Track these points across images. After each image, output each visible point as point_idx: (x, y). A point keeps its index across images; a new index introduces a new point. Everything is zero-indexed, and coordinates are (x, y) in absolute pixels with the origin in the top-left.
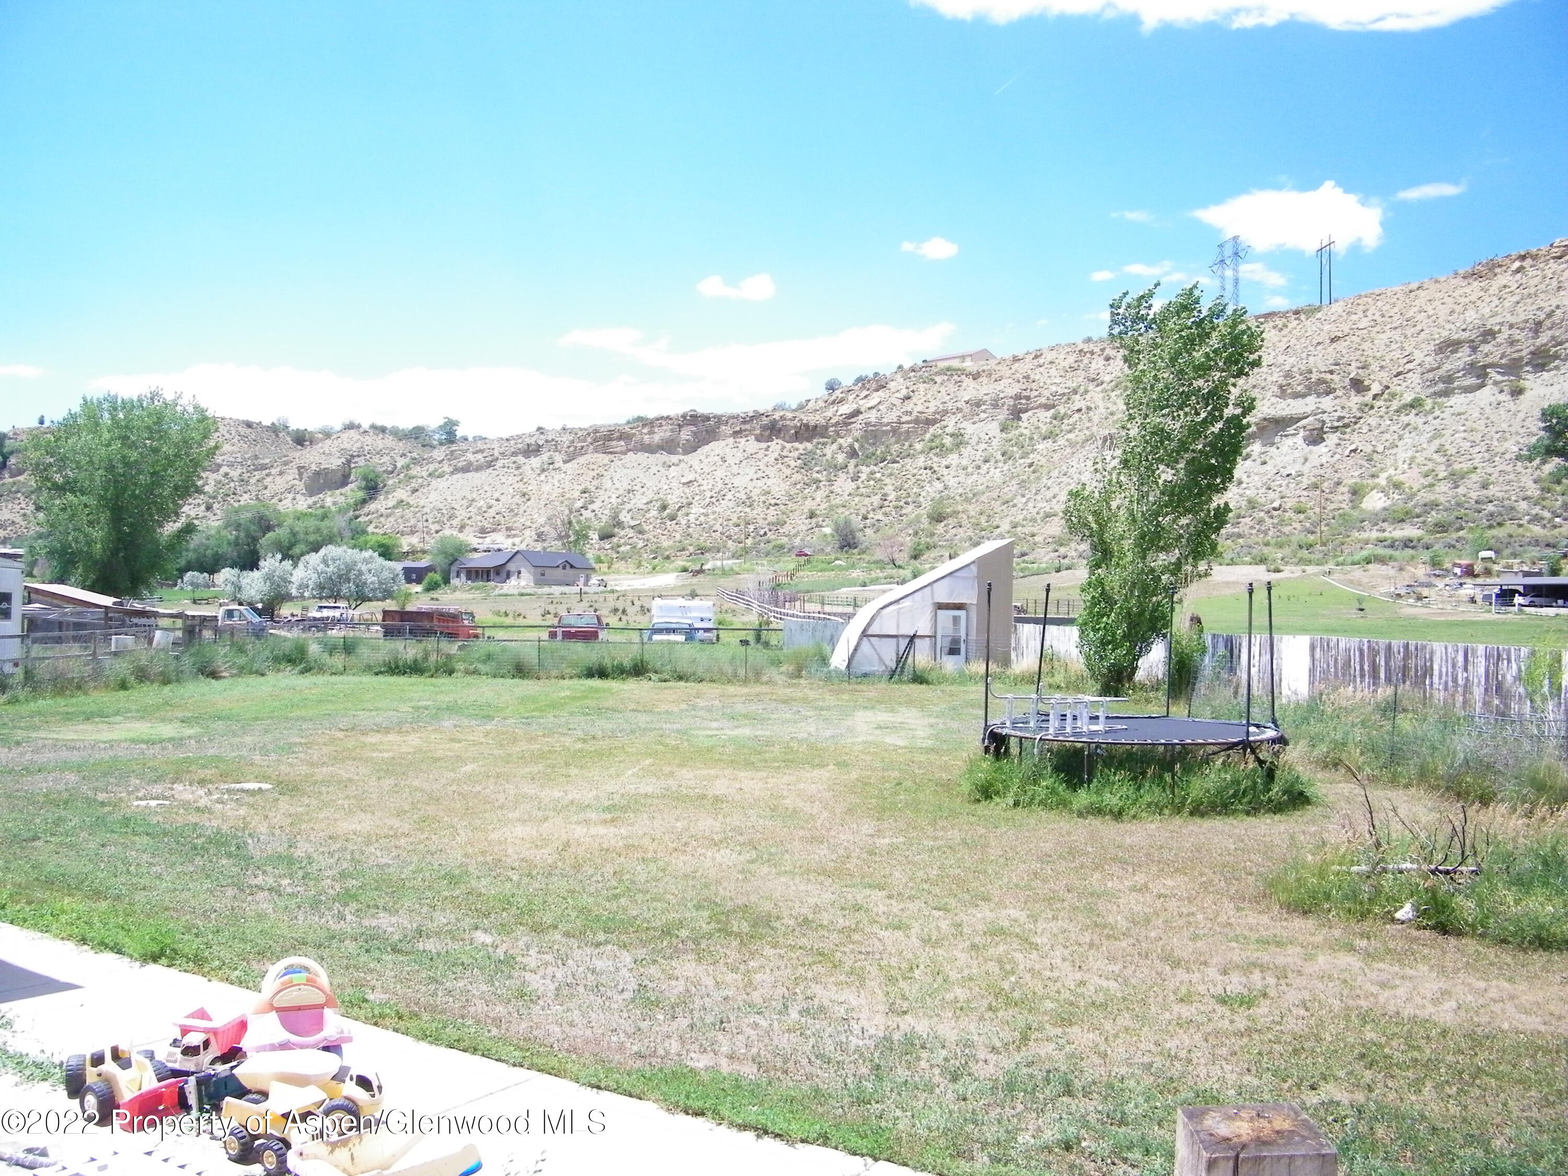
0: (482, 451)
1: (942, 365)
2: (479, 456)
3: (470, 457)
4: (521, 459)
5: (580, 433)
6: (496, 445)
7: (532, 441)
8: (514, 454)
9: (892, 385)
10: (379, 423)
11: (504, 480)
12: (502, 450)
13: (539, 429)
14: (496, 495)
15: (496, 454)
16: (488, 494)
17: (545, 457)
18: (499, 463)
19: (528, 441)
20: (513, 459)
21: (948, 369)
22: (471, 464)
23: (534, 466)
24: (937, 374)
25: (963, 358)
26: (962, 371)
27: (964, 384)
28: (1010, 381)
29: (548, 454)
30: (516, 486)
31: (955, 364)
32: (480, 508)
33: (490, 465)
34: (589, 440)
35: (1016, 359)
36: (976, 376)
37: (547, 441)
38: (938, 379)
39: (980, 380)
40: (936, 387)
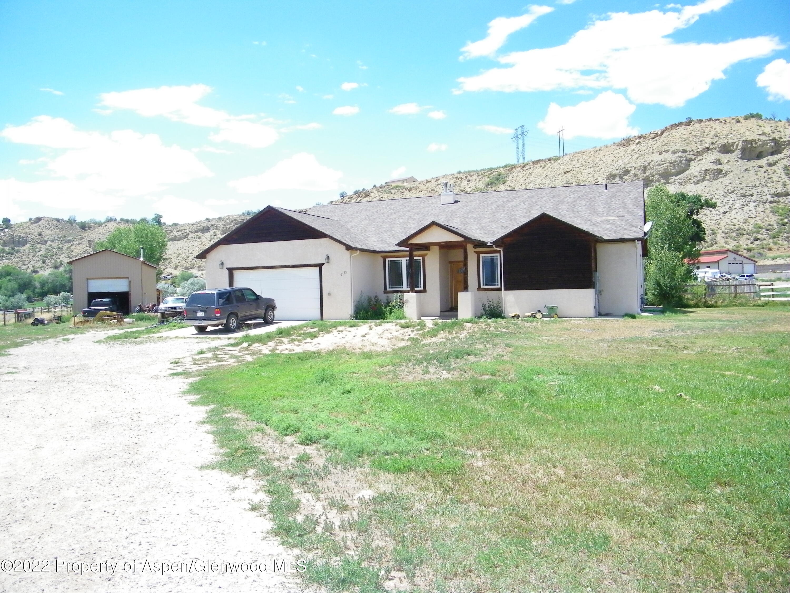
0: (181, 231)
1: (394, 185)
2: (180, 233)
3: (176, 234)
4: (200, 234)
5: (228, 221)
6: (187, 227)
7: (205, 225)
8: (197, 231)
9: (372, 195)
10: (125, 218)
11: (193, 244)
12: (190, 230)
13: (207, 219)
14: (190, 251)
15: (188, 231)
16: (187, 251)
17: (212, 232)
18: (190, 236)
19: (203, 225)
20: (197, 234)
21: (397, 187)
22: (176, 236)
23: (207, 237)
24: (392, 189)
25: (403, 181)
26: (403, 188)
27: (405, 194)
28: (426, 192)
29: (213, 231)
30: (200, 246)
31: (400, 184)
32: (183, 258)
33: (185, 237)
34: (233, 224)
35: (427, 182)
36: (410, 190)
37: (212, 225)
38: (393, 191)
39: (412, 191)
40: (392, 195)
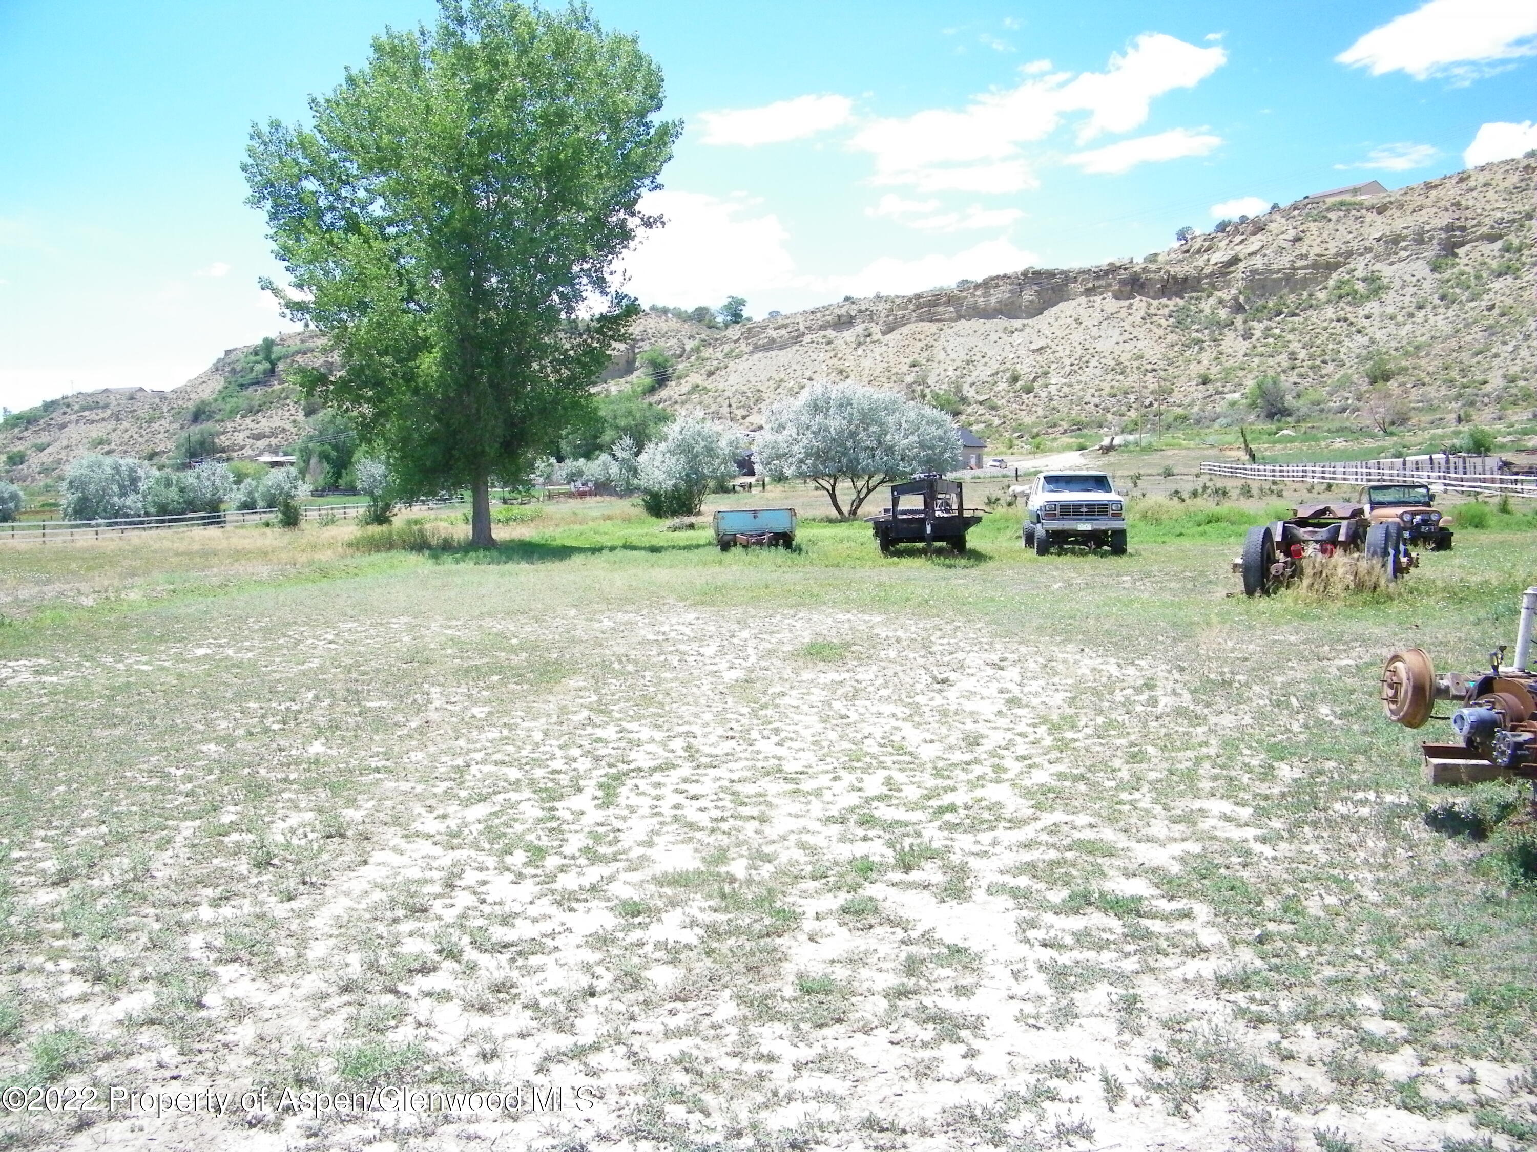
0: (785, 326)
1: (1330, 201)
2: (783, 332)
3: (774, 334)
4: (830, 333)
5: (898, 301)
6: (800, 319)
7: (843, 311)
8: (822, 328)
9: (1272, 226)
10: (660, 304)
11: (814, 356)
12: (808, 324)
13: (847, 299)
14: (808, 374)
15: (802, 328)
16: (799, 373)
17: (859, 329)
18: (807, 339)
19: (837, 312)
20: (822, 333)
21: (1342, 204)
22: (773, 341)
23: (848, 339)
24: (1328, 210)
25: (1355, 191)
26: (1360, 206)
27: (1368, 220)
28: (1435, 210)
29: (863, 326)
30: (830, 362)
31: (1348, 198)
32: (791, 389)
33: (797, 339)
34: (911, 307)
35: (1429, 187)
36: (1381, 210)
37: (860, 311)
38: (1333, 215)
39: (1388, 213)
40: (1331, 225)
